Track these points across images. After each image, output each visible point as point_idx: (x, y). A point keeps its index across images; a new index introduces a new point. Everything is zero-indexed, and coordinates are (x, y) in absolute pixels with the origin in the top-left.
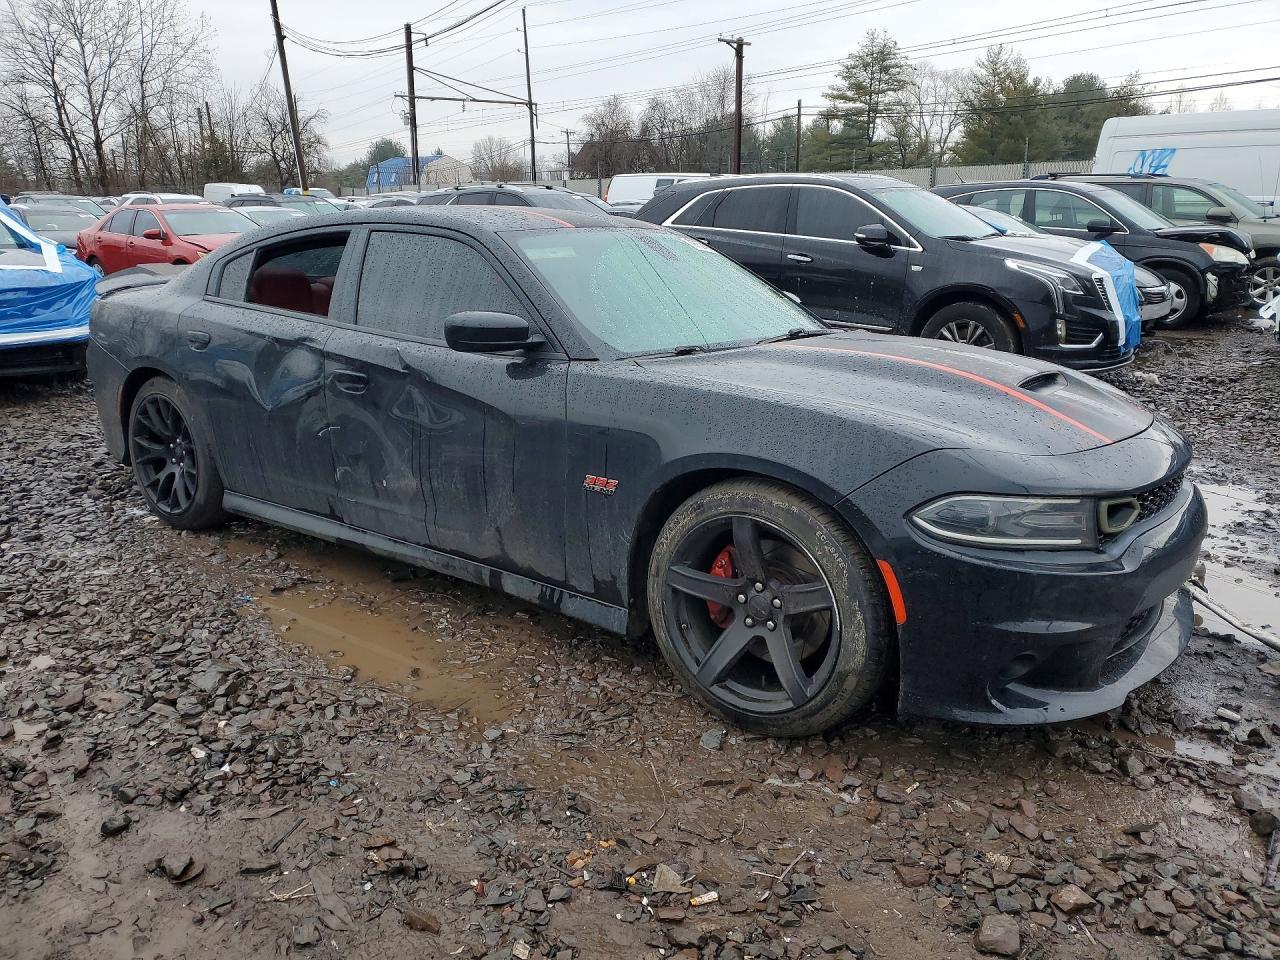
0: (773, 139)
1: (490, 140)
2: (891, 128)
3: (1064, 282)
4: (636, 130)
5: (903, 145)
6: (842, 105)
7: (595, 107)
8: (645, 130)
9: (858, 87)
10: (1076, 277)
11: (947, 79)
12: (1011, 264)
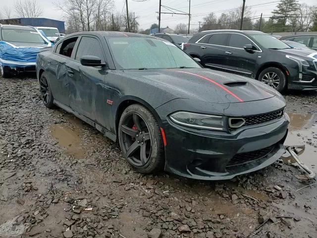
0: (256, 24)
1: (181, 24)
2: (291, 22)
3: (303, 62)
4: (217, 22)
5: (294, 26)
6: (277, 15)
7: (207, 15)
8: (220, 21)
9: (282, 10)
10: (308, 61)
11: (311, 8)
12: (287, 56)
